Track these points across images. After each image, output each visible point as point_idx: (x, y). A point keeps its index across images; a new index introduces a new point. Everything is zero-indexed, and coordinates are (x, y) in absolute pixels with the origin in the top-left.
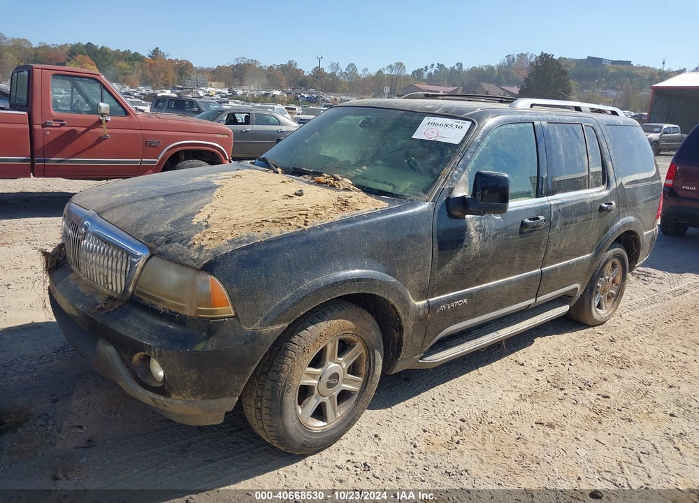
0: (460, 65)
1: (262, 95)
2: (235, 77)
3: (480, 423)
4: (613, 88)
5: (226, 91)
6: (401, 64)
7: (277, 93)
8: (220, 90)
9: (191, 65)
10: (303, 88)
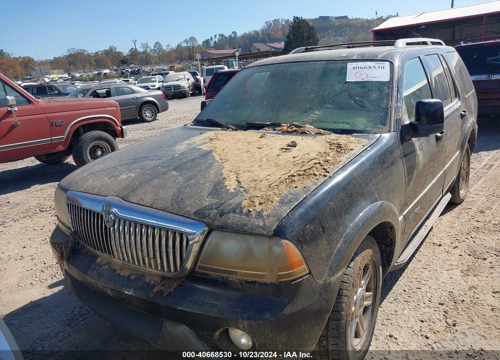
0: (234, 33)
1: (96, 75)
2: (69, 64)
3: (455, 302)
4: (340, 35)
5: (66, 76)
6: (194, 38)
7: (107, 71)
8: (61, 76)
9: (32, 59)
10: (125, 65)
